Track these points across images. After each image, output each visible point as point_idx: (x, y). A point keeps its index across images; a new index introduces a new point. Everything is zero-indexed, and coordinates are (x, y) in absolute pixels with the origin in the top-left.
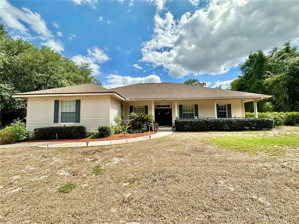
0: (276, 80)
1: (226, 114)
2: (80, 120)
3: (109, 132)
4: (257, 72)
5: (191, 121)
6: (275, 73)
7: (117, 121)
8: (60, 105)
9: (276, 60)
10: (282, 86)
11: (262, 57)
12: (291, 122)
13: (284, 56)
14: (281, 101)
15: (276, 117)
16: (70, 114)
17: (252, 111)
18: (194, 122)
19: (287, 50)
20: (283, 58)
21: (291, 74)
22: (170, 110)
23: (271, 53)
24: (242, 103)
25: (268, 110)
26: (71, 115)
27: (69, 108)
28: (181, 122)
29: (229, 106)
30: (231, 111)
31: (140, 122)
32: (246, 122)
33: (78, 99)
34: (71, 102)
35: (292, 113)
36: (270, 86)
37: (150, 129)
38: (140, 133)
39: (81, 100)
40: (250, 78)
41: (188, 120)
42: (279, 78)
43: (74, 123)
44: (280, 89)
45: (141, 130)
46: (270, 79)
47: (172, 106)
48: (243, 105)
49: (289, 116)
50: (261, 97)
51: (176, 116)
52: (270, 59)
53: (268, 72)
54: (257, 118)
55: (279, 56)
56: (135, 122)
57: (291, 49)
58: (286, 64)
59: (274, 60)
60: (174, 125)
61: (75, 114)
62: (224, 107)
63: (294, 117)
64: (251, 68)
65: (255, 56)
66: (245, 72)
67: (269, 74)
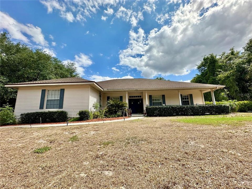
0: (227, 76)
1: (189, 102)
2: (63, 107)
3: (88, 116)
4: (211, 71)
5: (160, 107)
6: (226, 71)
7: (95, 107)
8: (46, 94)
9: (225, 61)
10: (232, 80)
11: (213, 59)
12: (244, 109)
13: (231, 58)
14: (233, 92)
15: (231, 104)
16: (55, 101)
17: (211, 100)
18: (162, 108)
19: (232, 53)
20: (230, 59)
21: (238, 71)
22: (142, 100)
23: (221, 56)
24: (202, 93)
25: (224, 98)
26: (56, 103)
27: (54, 96)
28: (151, 108)
29: (191, 96)
30: (193, 99)
31: (116, 108)
32: (207, 108)
33: (62, 88)
34: (56, 91)
35: (243, 102)
36: (223, 81)
37: (124, 115)
38: (116, 117)
39: (65, 89)
40: (205, 75)
41: (157, 107)
42: (229, 74)
43: (57, 109)
44: (231, 83)
45: (116, 115)
46: (222, 75)
47: (143, 97)
48: (202, 95)
49: (242, 104)
50: (217, 87)
51: (147, 104)
52: (220, 60)
53: (220, 70)
54: (215, 104)
55: (227, 58)
56: (111, 108)
57: (235, 53)
58: (233, 63)
59: (223, 61)
60: (146, 112)
61: (59, 101)
62: (187, 97)
63: (245, 105)
64: (206, 68)
65: (208, 58)
66: (201, 71)
67: (220, 72)
